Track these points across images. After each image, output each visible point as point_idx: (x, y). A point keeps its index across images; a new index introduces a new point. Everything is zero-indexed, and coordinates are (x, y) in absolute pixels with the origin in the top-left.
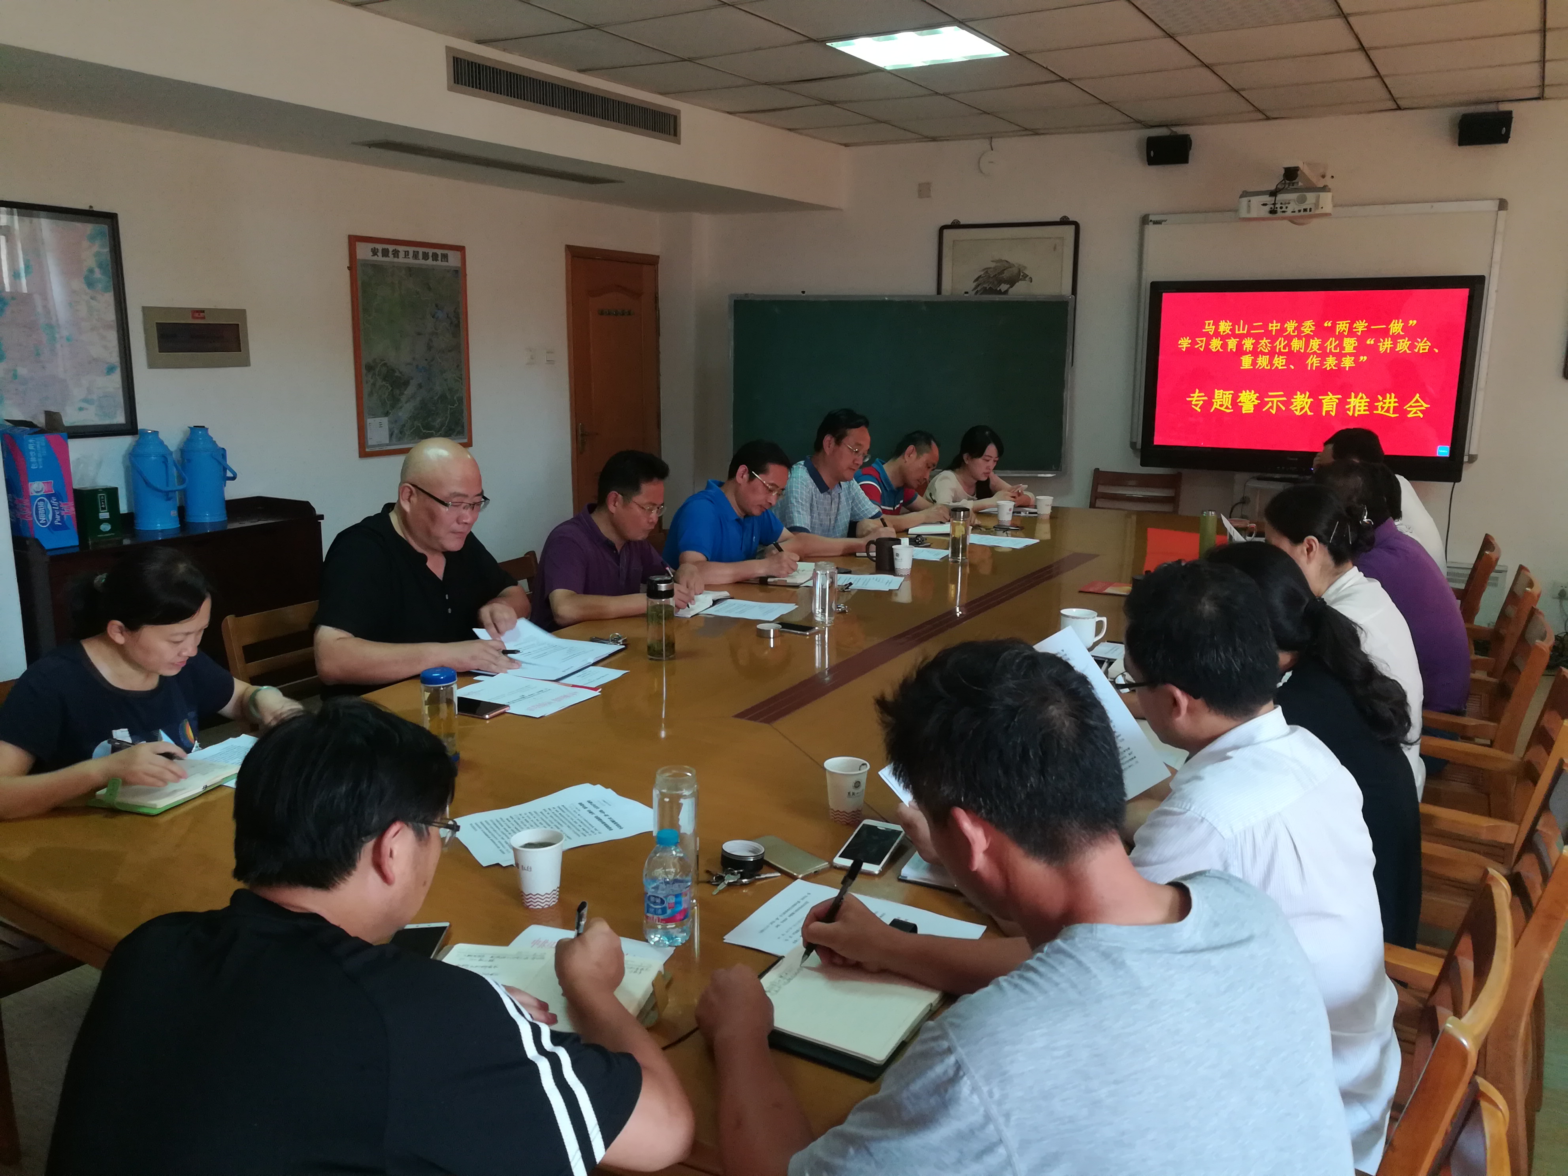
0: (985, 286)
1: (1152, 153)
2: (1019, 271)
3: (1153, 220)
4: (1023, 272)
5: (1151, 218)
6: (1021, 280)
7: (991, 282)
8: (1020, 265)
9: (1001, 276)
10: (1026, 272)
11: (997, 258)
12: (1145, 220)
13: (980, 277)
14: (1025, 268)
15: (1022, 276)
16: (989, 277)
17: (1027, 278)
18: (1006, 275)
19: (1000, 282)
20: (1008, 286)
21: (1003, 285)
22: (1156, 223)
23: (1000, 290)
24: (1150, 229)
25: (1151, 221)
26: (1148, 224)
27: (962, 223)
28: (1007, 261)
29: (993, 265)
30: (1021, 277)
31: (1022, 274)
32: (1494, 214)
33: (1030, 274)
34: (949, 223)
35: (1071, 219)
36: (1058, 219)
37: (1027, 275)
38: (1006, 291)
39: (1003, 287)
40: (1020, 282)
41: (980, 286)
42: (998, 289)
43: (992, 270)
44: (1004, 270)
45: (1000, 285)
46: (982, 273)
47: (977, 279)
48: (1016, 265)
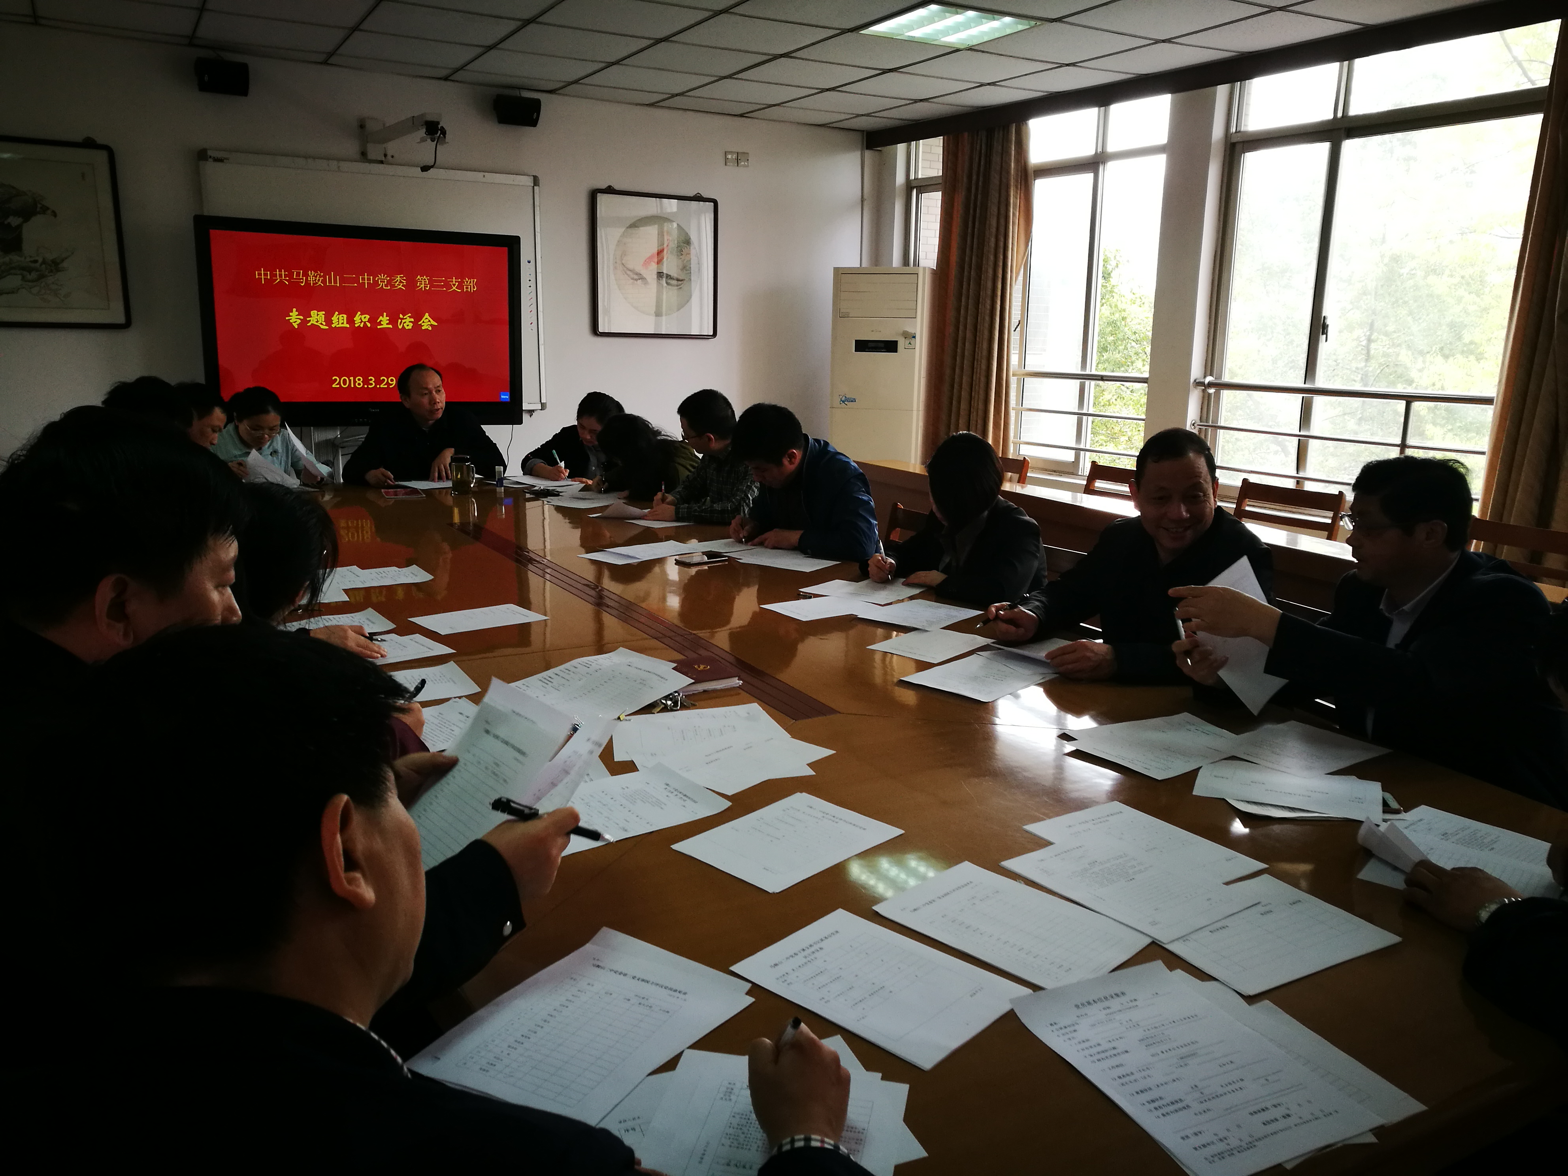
1: (206, 78)
2: (35, 202)
3: (212, 155)
4: (41, 204)
5: (210, 153)
6: (39, 213)
8: (34, 194)
9: (6, 206)
10: (46, 204)
12: (202, 155)
14: (44, 198)
15: (41, 208)
17: (49, 212)
18: (15, 205)
20: (20, 219)
21: (11, 217)
22: (216, 160)
23: (9, 223)
24: (209, 167)
25: (210, 157)
26: (207, 160)
30: (38, 210)
31: (39, 206)
32: (531, 188)
33: (52, 207)
35: (99, 142)
36: (80, 140)
37: (48, 208)
38: (19, 227)
39: (14, 221)
40: (38, 216)
42: (6, 222)
44: (10, 198)
45: (7, 217)
48: (28, 193)
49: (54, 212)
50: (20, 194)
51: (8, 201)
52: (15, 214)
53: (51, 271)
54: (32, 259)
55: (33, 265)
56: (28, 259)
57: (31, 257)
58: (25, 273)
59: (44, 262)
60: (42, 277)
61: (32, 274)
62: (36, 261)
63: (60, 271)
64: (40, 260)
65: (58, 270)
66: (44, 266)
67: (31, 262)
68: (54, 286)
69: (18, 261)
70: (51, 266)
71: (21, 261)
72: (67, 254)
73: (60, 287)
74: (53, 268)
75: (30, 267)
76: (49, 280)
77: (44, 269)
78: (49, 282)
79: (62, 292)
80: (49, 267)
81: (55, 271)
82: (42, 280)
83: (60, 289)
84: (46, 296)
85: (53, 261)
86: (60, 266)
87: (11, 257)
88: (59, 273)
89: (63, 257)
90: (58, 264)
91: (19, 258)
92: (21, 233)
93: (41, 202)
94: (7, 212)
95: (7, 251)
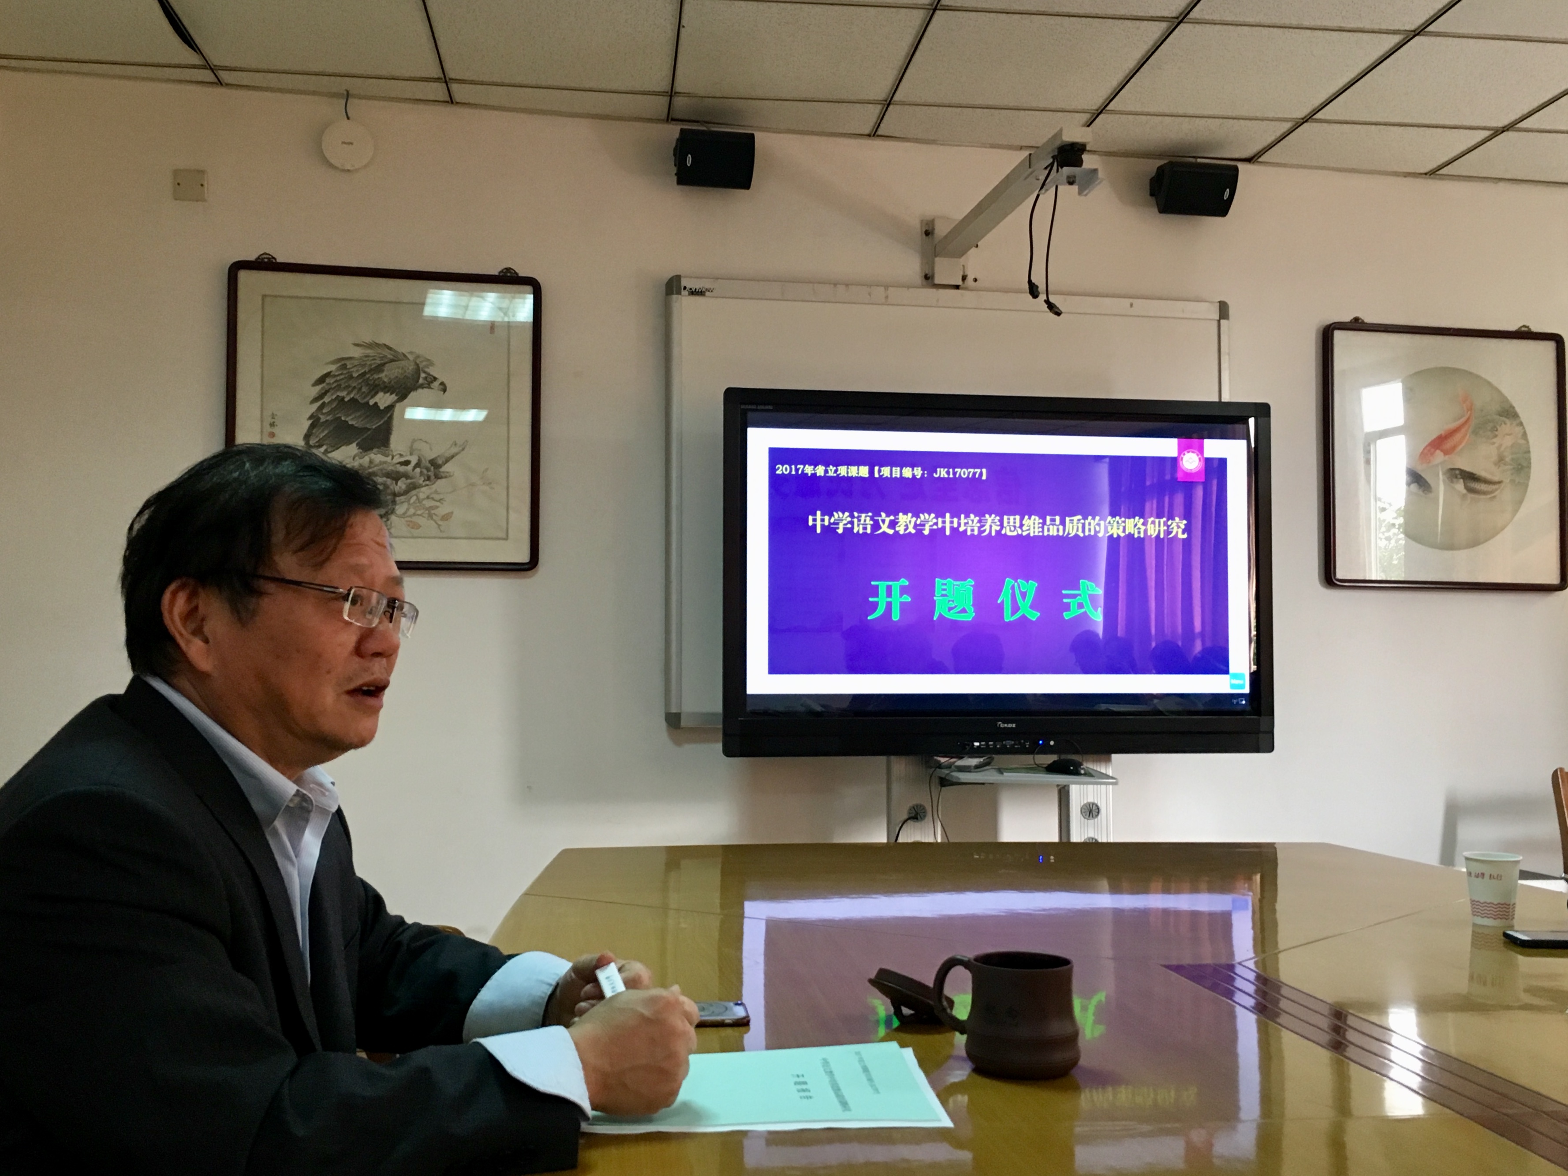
0: (343, 394)
1: (687, 163)
2: (418, 370)
3: (689, 287)
5: (684, 283)
6: (422, 386)
7: (355, 387)
8: (418, 357)
9: (376, 376)
10: (433, 371)
11: (368, 340)
13: (328, 375)
14: (431, 363)
16: (351, 377)
18: (388, 374)
19: (376, 388)
20: (393, 398)
21: (381, 394)
22: (694, 293)
23: (376, 403)
24: (683, 304)
25: (686, 289)
26: (681, 294)
27: (280, 259)
28: (390, 348)
29: (357, 353)
32: (1215, 324)
33: (441, 377)
34: (251, 255)
35: (522, 274)
36: (495, 272)
37: (435, 379)
38: (391, 408)
39: (383, 400)
40: (420, 391)
41: (329, 394)
42: (371, 402)
43: (356, 363)
44: (384, 364)
45: (376, 393)
46: (332, 368)
47: (321, 380)
48: (409, 356)
49: (442, 384)
50: (397, 357)
51: (379, 368)
52: (387, 388)
53: (429, 478)
54: (402, 460)
55: (402, 469)
56: (397, 459)
57: (401, 455)
58: (389, 481)
59: (418, 465)
60: (413, 487)
61: (399, 483)
62: (407, 463)
63: (441, 478)
64: (414, 460)
65: (438, 477)
66: (418, 470)
67: (402, 464)
68: (428, 503)
69: (381, 463)
70: (428, 470)
71: (385, 463)
72: (454, 450)
73: (438, 504)
74: (431, 474)
75: (398, 472)
76: (423, 492)
77: (418, 475)
78: (422, 496)
79: (443, 510)
80: (425, 471)
81: (433, 477)
82: (414, 492)
83: (437, 507)
84: (414, 519)
85: (433, 462)
86: (443, 469)
87: (372, 456)
88: (439, 482)
89: (447, 455)
90: (440, 466)
91: (383, 459)
92: (391, 418)
93: (427, 370)
94: (376, 386)
95: (365, 447)
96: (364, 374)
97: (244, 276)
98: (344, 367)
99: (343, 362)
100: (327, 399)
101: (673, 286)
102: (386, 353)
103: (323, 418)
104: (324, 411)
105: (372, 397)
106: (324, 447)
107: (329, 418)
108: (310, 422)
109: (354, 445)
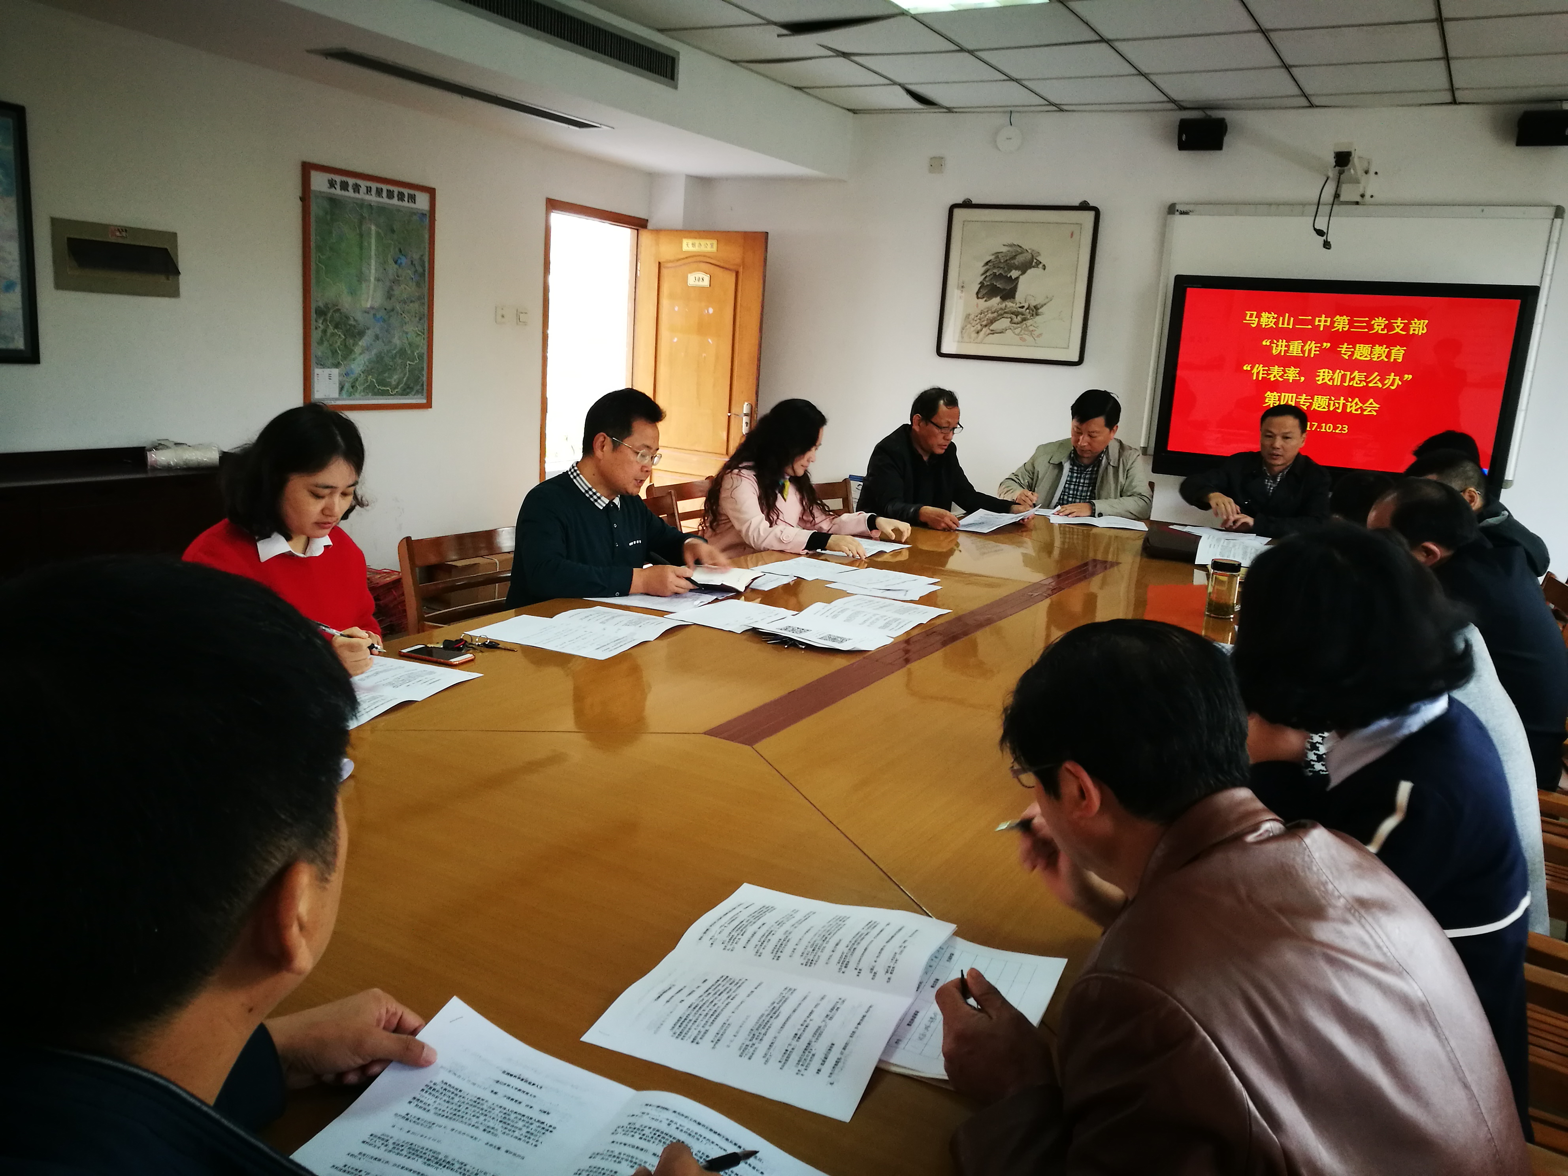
0: (996, 271)
2: (1033, 258)
5: (1178, 207)
6: (1034, 267)
7: (1001, 267)
8: (1033, 251)
9: (1012, 262)
10: (1040, 258)
11: (1010, 243)
13: (990, 261)
14: (1040, 255)
16: (1000, 262)
18: (1018, 260)
19: (1011, 268)
20: (1019, 272)
21: (1014, 271)
22: (1183, 213)
24: (1176, 219)
25: (1178, 211)
26: (1174, 214)
27: (974, 202)
28: (1021, 247)
29: (1004, 249)
30: (1034, 264)
31: (1035, 261)
32: (1550, 220)
33: (1043, 261)
34: (960, 201)
35: (1091, 204)
36: (1076, 203)
37: (1040, 262)
38: (1017, 278)
39: (1014, 274)
40: (1033, 269)
41: (989, 271)
42: (1009, 276)
43: (1003, 255)
44: (1016, 255)
45: (1011, 271)
46: (992, 258)
47: (987, 264)
48: (1029, 251)
49: (1044, 265)
50: (1023, 251)
51: (1014, 257)
52: (1017, 268)
53: (1033, 315)
54: (1021, 305)
55: (1020, 310)
56: (1018, 305)
57: (1020, 303)
58: (1014, 316)
59: (1028, 308)
60: (1024, 320)
61: (1018, 317)
62: (1023, 307)
63: (1039, 315)
64: (1026, 306)
65: (1037, 315)
66: (1028, 311)
67: (1020, 307)
68: (1031, 328)
69: (1010, 307)
70: (1033, 311)
71: (1012, 307)
72: (1047, 300)
73: (1036, 329)
74: (1034, 313)
75: (1018, 312)
76: (1029, 322)
77: (1027, 314)
78: (1028, 324)
79: (1036, 333)
80: (1031, 312)
81: (1035, 315)
82: (1024, 322)
83: (1035, 330)
84: (1024, 336)
85: (1035, 307)
86: (1040, 311)
87: (1007, 303)
88: (1037, 317)
89: (1043, 303)
90: (1038, 309)
91: (1011, 304)
92: (1017, 284)
93: (1037, 258)
94: (1012, 267)
95: (1004, 298)
96: (1007, 260)
97: (957, 211)
98: (997, 257)
99: (997, 254)
100: (988, 274)
101: (1172, 209)
102: (1019, 250)
103: (986, 284)
104: (987, 279)
105: (1010, 273)
106: (985, 299)
107: (988, 284)
108: (980, 286)
109: (999, 298)
